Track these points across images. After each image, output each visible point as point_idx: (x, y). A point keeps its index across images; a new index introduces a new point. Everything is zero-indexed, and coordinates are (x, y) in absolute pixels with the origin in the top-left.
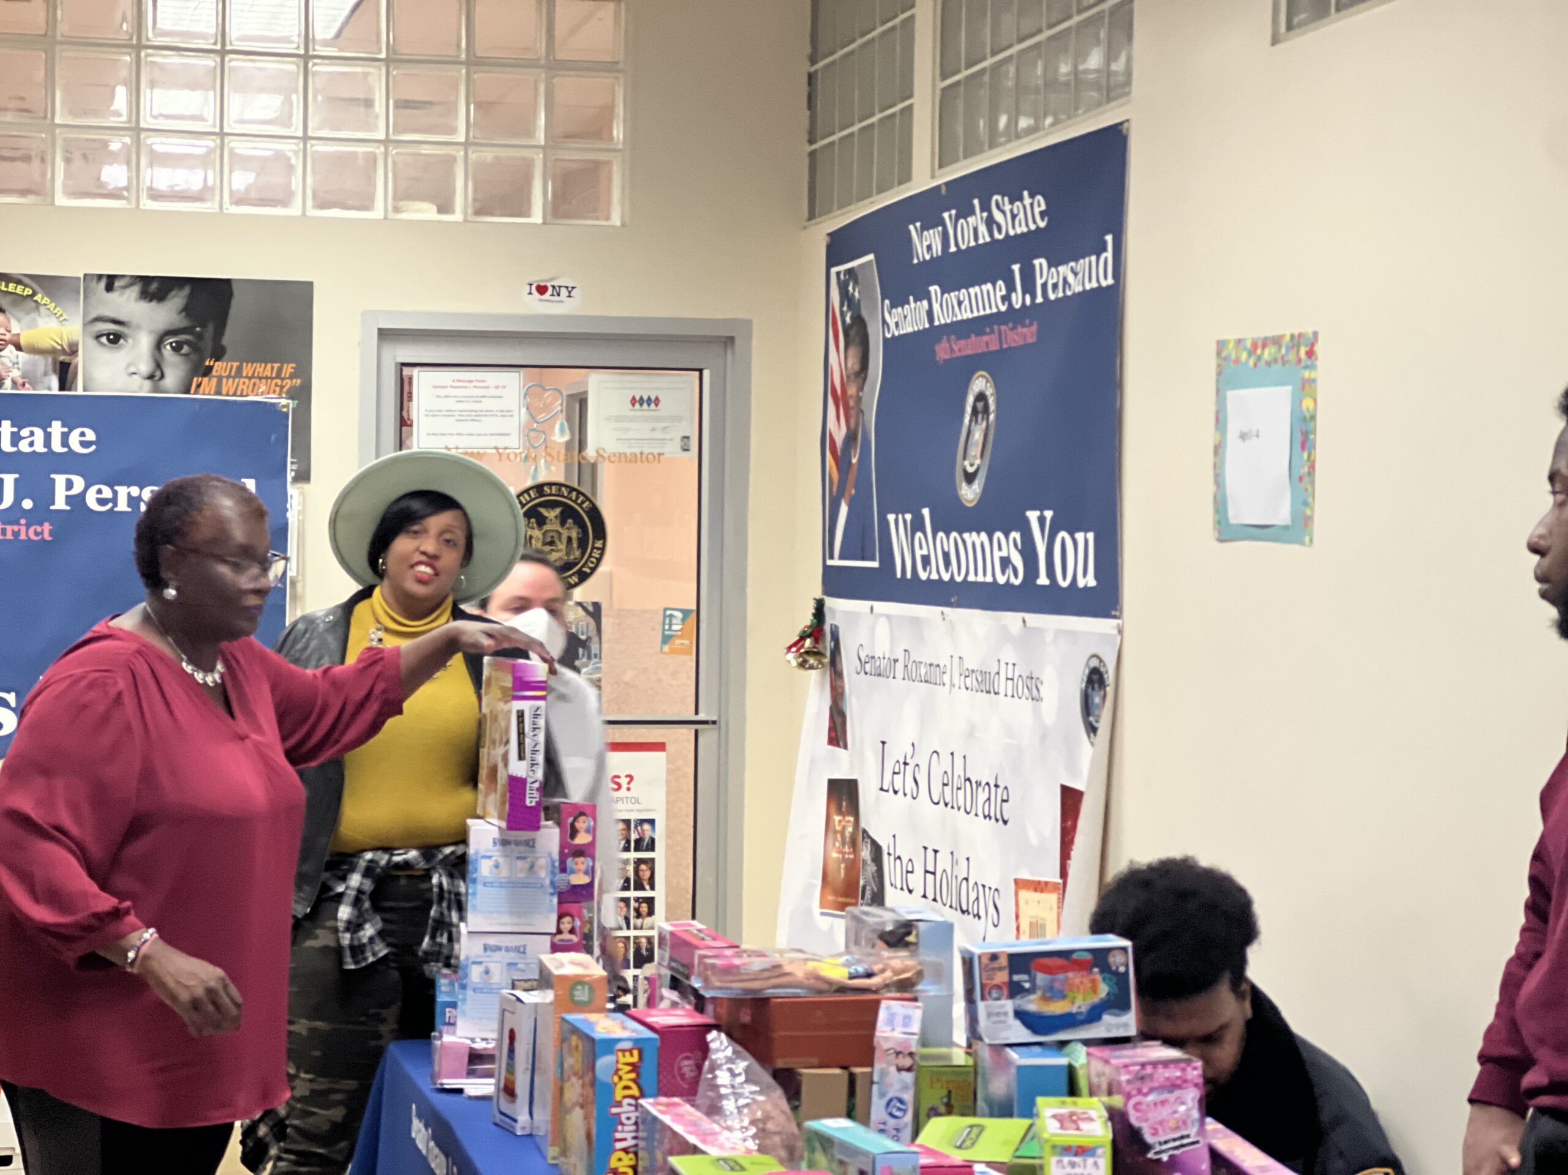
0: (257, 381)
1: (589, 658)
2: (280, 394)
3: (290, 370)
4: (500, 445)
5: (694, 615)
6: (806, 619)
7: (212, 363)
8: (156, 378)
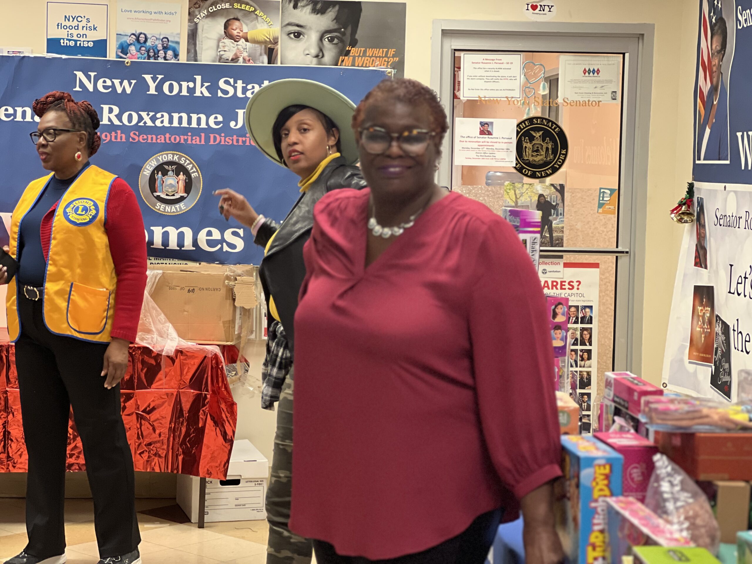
0: (374, 58)
1: (557, 215)
2: (387, 66)
3: (392, 53)
4: (509, 96)
5: (617, 191)
6: (683, 194)
7: (350, 49)
8: (320, 57)
